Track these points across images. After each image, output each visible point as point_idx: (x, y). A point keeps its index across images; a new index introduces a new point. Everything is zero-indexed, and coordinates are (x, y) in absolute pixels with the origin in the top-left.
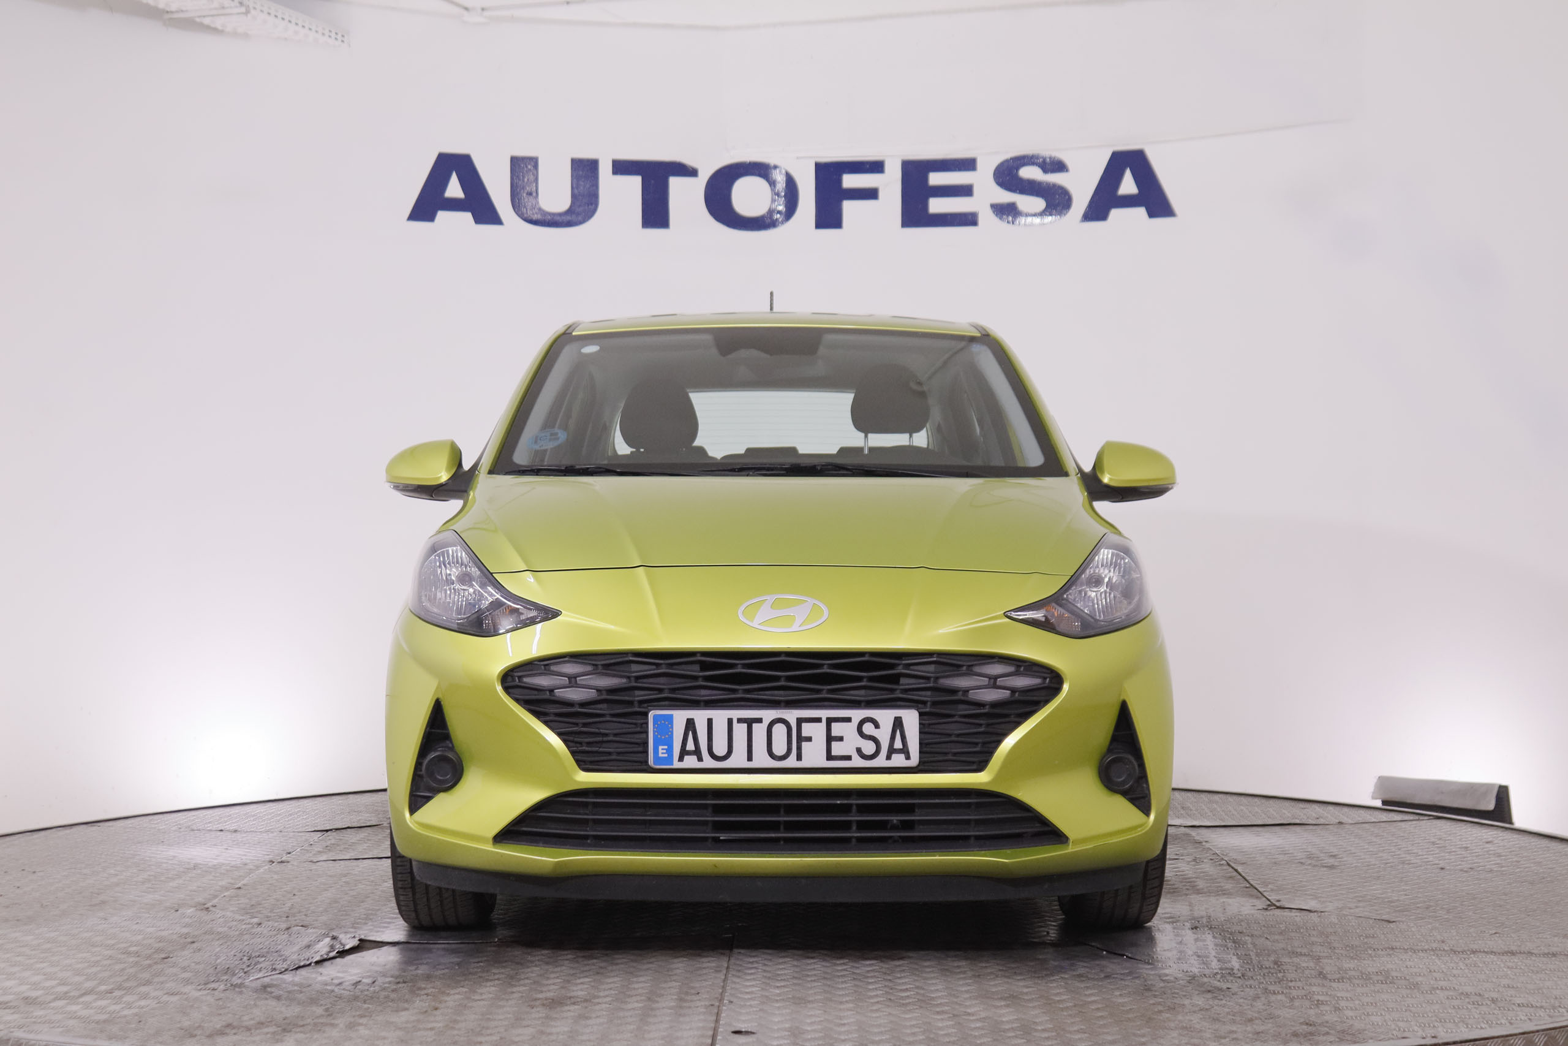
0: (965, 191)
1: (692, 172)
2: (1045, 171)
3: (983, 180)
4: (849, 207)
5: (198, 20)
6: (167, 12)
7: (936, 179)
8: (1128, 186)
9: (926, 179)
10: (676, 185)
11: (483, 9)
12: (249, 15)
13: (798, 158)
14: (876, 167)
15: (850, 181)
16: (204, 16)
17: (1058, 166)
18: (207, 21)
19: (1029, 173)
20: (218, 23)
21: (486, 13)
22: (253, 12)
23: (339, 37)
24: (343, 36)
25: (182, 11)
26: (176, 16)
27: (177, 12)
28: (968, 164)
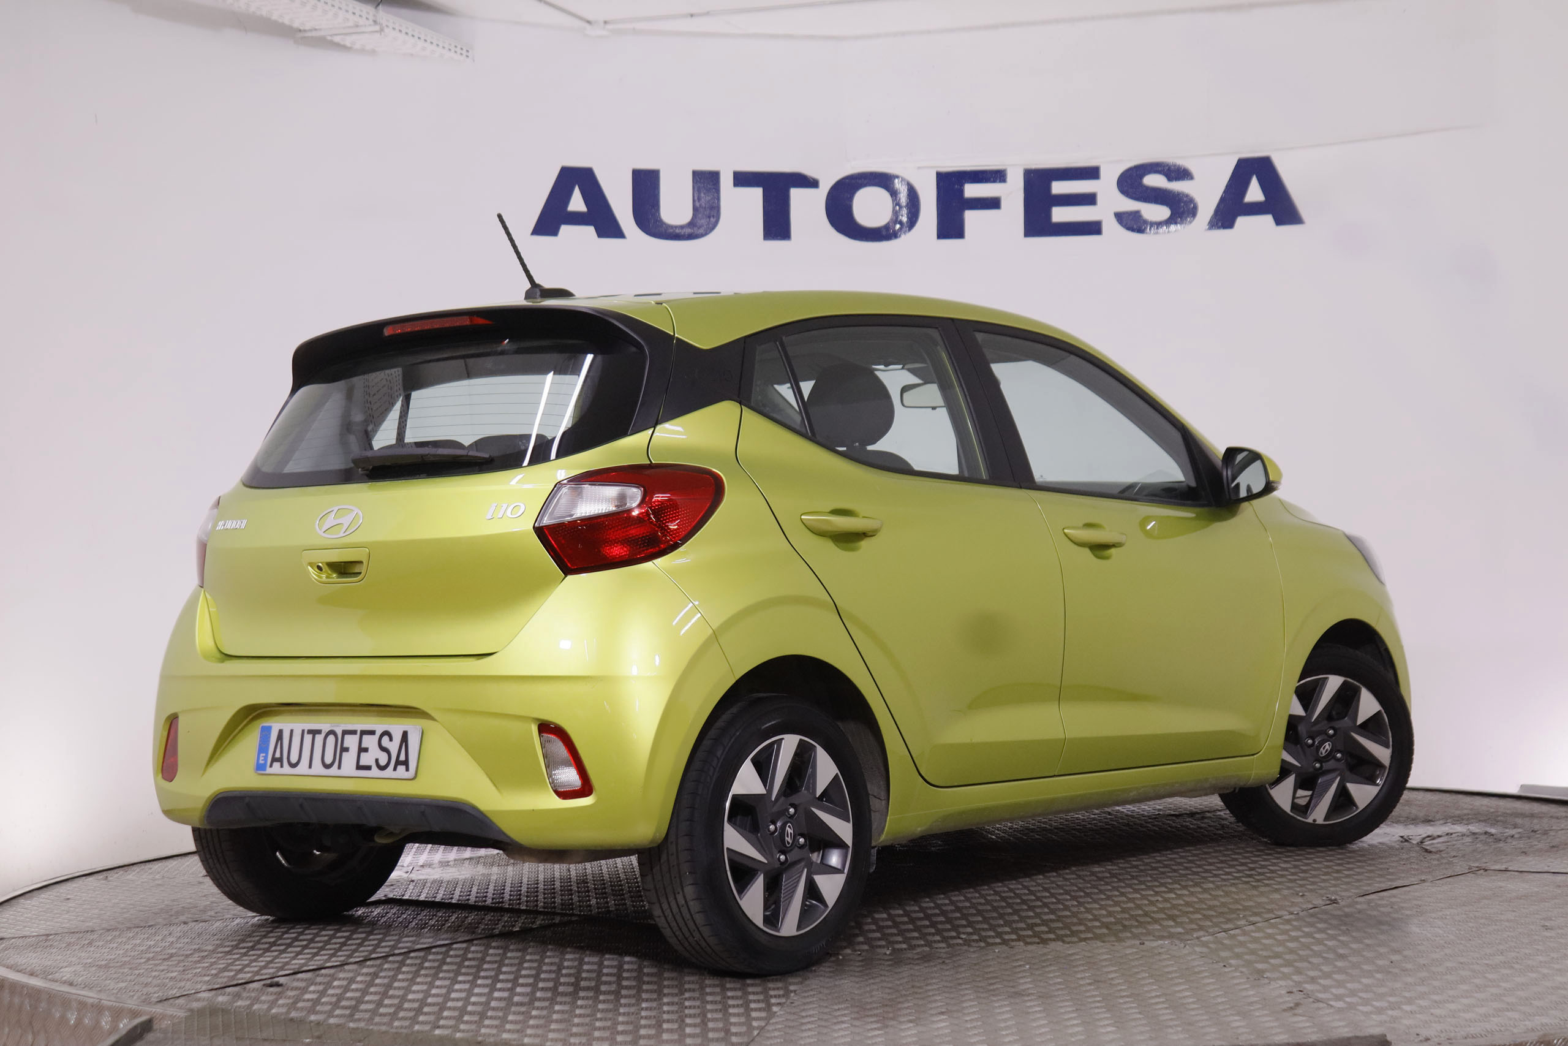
0: (1089, 199)
1: (813, 184)
2: (1170, 179)
3: (1106, 188)
4: (971, 217)
5: (329, 38)
6: (300, 31)
7: (1059, 188)
8: (1254, 193)
9: (1049, 188)
10: (797, 195)
11: (605, 22)
12: (382, 33)
13: (919, 168)
14: (998, 176)
15: (972, 190)
16: (336, 35)
17: (1181, 174)
18: (337, 39)
19: (1153, 180)
20: (348, 41)
21: (608, 27)
22: (386, 30)
23: (464, 52)
24: (467, 51)
25: (316, 30)
26: (309, 34)
27: (311, 30)
28: (1092, 173)
